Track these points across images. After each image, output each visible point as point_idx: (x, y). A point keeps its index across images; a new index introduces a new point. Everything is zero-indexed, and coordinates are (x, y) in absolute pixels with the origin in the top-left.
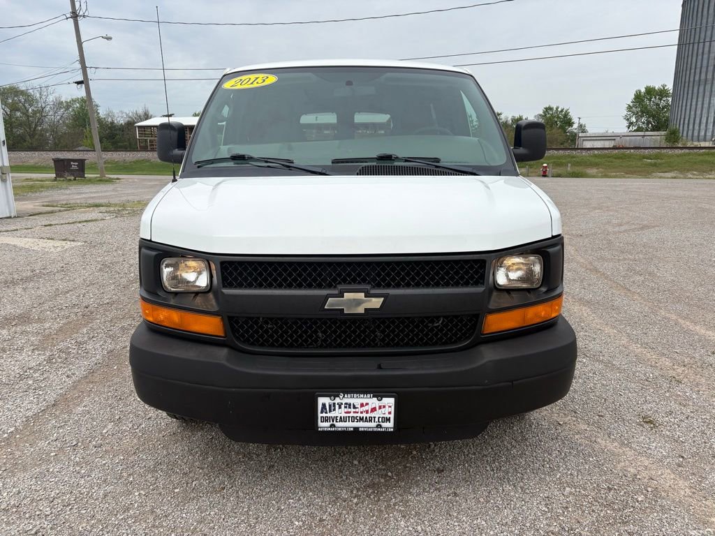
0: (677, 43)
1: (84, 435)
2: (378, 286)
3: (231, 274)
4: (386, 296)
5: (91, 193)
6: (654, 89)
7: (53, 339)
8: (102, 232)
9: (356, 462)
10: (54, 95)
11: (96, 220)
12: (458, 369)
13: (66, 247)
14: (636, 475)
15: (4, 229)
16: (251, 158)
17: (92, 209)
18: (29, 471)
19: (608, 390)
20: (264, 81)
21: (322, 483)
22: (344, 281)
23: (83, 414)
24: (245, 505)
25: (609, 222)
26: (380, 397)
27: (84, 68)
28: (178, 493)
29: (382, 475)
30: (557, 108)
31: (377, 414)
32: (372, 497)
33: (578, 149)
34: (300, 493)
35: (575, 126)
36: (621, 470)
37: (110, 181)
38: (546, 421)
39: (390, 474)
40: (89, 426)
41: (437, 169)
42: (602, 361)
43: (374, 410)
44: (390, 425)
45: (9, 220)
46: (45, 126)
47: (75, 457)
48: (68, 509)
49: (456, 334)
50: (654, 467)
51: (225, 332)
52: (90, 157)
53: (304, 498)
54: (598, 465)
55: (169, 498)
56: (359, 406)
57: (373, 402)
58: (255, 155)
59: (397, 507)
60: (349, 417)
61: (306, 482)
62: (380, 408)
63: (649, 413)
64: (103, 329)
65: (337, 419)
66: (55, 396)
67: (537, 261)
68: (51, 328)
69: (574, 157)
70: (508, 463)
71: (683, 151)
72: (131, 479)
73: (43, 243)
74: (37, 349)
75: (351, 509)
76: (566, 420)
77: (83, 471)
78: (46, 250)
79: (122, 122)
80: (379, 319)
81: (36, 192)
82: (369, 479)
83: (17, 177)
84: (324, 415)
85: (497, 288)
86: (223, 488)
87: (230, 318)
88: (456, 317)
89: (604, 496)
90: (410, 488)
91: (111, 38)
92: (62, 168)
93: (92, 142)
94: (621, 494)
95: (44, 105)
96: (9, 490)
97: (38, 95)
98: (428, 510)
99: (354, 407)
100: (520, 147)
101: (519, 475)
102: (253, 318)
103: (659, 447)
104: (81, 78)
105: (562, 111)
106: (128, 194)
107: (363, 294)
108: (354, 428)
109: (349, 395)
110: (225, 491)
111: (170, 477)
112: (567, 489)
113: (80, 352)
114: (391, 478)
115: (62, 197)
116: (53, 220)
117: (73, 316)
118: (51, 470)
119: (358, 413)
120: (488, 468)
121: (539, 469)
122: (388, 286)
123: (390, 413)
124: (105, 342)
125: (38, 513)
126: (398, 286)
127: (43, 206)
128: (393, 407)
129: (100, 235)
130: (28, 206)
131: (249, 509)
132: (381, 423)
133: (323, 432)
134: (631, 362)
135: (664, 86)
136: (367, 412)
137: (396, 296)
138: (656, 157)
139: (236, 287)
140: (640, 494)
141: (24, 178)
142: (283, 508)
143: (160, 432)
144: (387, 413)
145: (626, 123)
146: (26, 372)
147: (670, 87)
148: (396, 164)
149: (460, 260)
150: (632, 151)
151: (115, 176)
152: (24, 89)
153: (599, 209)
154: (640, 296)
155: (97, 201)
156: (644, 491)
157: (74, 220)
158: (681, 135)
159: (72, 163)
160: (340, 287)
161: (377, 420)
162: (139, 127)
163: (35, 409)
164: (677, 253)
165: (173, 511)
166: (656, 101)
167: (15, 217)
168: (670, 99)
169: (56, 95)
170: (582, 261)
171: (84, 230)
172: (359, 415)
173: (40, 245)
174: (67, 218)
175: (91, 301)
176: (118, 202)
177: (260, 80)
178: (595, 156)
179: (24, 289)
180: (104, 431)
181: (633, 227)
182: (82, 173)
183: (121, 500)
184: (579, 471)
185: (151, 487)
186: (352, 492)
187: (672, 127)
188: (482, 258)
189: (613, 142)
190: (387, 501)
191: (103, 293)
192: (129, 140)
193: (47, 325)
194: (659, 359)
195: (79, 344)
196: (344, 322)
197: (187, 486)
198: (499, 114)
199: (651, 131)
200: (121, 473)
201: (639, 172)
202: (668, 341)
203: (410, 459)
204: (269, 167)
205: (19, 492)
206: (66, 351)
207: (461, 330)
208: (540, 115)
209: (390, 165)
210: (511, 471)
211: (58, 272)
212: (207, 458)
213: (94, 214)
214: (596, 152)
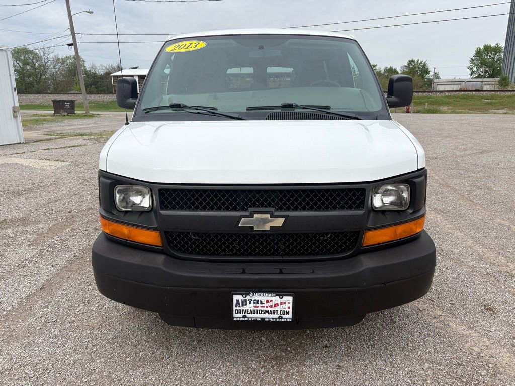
0: (509, 13)
1: (62, 313)
2: (281, 209)
3: (167, 199)
4: (286, 217)
5: (78, 125)
6: (490, 47)
7: (44, 237)
8: (84, 155)
9: (263, 339)
10: (54, 53)
11: (81, 146)
12: (343, 275)
13: (58, 166)
14: (480, 353)
15: (15, 152)
16: (185, 106)
17: (78, 137)
18: (20, 341)
19: (458, 282)
20: (196, 46)
21: (238, 356)
22: (254, 204)
23: (63, 296)
24: (179, 372)
25: (457, 148)
26: (281, 296)
27: (73, 34)
28: (129, 362)
29: (283, 350)
30: (418, 61)
31: (279, 308)
32: (275, 368)
33: (433, 92)
34: (220, 363)
35: (431, 74)
36: (468, 349)
37: (92, 116)
38: (410, 307)
39: (289, 349)
40: (66, 306)
41: (328, 115)
42: (453, 259)
43: (276, 305)
44: (289, 317)
45: (19, 145)
46: (48, 76)
47: (54, 331)
48: (46, 373)
49: (341, 246)
50: (494, 346)
51: (163, 243)
52: (78, 98)
53: (223, 367)
54: (451, 345)
55: (122, 366)
56: (265, 302)
57: (276, 299)
58: (188, 104)
59: (294, 377)
60: (257, 310)
61: (225, 354)
62: (281, 303)
63: (489, 302)
64: (81, 230)
65: (248, 312)
66: (43, 282)
67: (406, 189)
68: (43, 228)
69: (430, 98)
70: (380, 342)
71: (512, 93)
72: (95, 350)
73: (42, 163)
74: (32, 244)
75: (259, 378)
76: (425, 306)
77: (59, 343)
78: (44, 168)
79: (102, 73)
80: (281, 235)
81: (40, 124)
82: (273, 352)
83: (27, 113)
84: (238, 308)
85: (374, 210)
86: (163, 358)
87: (166, 233)
88: (342, 233)
89: (455, 371)
90: (304, 361)
91: (92, 12)
92: (59, 106)
93: (80, 88)
94: (469, 369)
95: (46, 61)
96: (4, 357)
97: (42, 54)
98: (318, 380)
99: (261, 303)
100: (392, 96)
101: (388, 352)
102: (184, 233)
103: (497, 330)
104: (71, 42)
105: (421, 63)
106: (105, 126)
107: (269, 215)
108: (261, 318)
109: (257, 294)
110: (164, 361)
111: (123, 348)
112: (427, 365)
113: (63, 247)
114: (290, 352)
115: (58, 128)
116: (51, 145)
117: (60, 219)
118: (36, 341)
119: (264, 307)
120: (365, 346)
121: (404, 347)
122: (288, 209)
123: (289, 308)
124: (82, 239)
125: (24, 376)
126: (296, 209)
127: (44, 135)
128: (291, 303)
129: (83, 157)
130: (34, 134)
131: (182, 377)
132: (282, 315)
133: (237, 321)
134: (474, 260)
135: (498, 44)
136: (271, 306)
137: (294, 217)
138: (492, 98)
139: (170, 209)
140: (483, 369)
141: (32, 114)
142: (207, 375)
143: (118, 311)
144: (287, 307)
145: (469, 72)
146: (23, 262)
147: (503, 45)
148: (297, 110)
149: (345, 189)
150: (474, 93)
151: (96, 113)
152: (32, 49)
153: (449, 137)
154: (481, 206)
155: (83, 131)
156: (486, 367)
157: (65, 146)
158: (510, 80)
159: (65, 103)
160: (251, 209)
161: (279, 312)
162: (113, 76)
163: (28, 291)
164: (509, 172)
165: (124, 377)
166: (492, 56)
167: (23, 143)
168: (503, 54)
169: (55, 53)
170: (436, 178)
171: (72, 153)
172: (265, 308)
173: (40, 165)
174: (60, 144)
175: (73, 208)
176: (97, 132)
177: (193, 46)
178: (446, 97)
179: (26, 198)
180: (77, 310)
181: (475, 152)
182: (72, 110)
183: (86, 366)
184: (435, 349)
185: (109, 356)
186: (260, 363)
187: (504, 75)
188: (362, 188)
189: (460, 86)
190: (286, 372)
191: (82, 201)
192: (107, 86)
193: (41, 226)
194: (496, 257)
195: (62, 241)
196: (254, 236)
197: (136, 356)
198: (374, 66)
199: (488, 78)
200: (87, 344)
201: (479, 109)
202: (503, 243)
203: (305, 337)
204: (198, 113)
205: (12, 359)
206: (53, 247)
207: (345, 243)
208: (406, 66)
209: (292, 111)
210: (382, 348)
211: (51, 185)
212: (152, 333)
213: (79, 141)
214: (447, 94)
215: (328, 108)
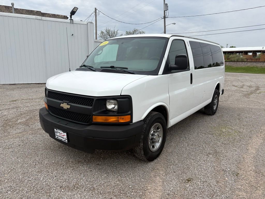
4: (71, 105)
22: (64, 99)
26: (64, 132)
44: (67, 141)
56: (61, 134)
65: (58, 136)
84: (56, 134)
87: (48, 105)
107: (67, 104)
108: (61, 139)
109: (59, 130)
122: (71, 102)
133: (56, 138)
139: (49, 98)
161: (64, 139)
188: (93, 98)
196: (63, 110)
215: (127, 69)
